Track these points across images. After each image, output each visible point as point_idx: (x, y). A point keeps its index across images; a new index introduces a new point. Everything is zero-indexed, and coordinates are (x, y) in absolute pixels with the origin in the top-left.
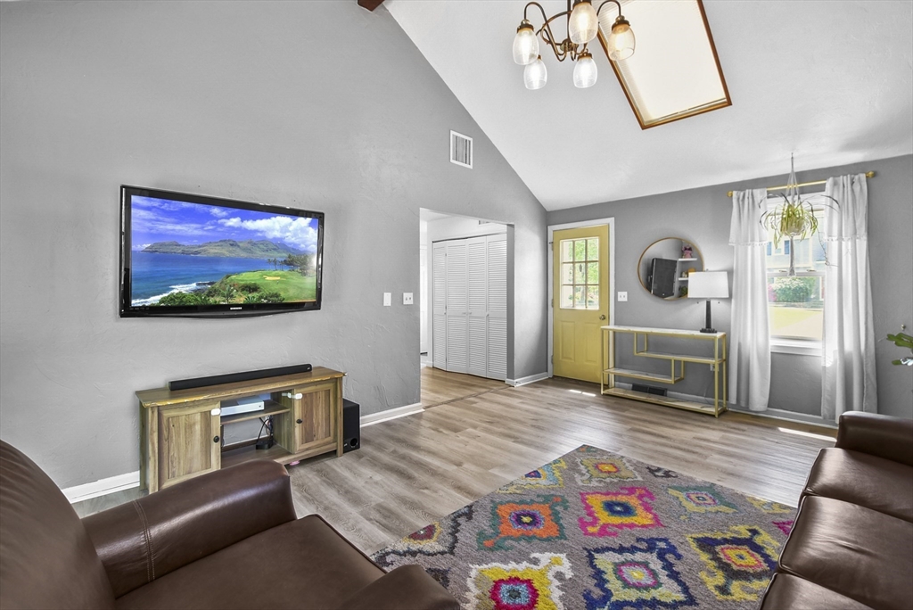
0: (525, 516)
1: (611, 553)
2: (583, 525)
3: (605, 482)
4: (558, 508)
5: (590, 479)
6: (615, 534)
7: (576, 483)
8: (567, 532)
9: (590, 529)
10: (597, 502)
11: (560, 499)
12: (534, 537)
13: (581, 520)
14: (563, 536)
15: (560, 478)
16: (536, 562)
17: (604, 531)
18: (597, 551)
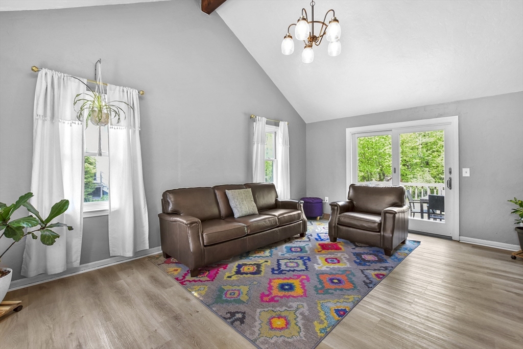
0: (337, 283)
1: (298, 270)
2: (308, 279)
3: (287, 306)
4: (320, 286)
5: (298, 309)
6: (294, 275)
7: (308, 305)
8: (316, 276)
9: (305, 277)
10: (298, 290)
11: (319, 292)
12: (330, 275)
13: (308, 281)
14: (317, 275)
15: (320, 310)
16: (327, 267)
17: (299, 276)
18: (304, 270)
